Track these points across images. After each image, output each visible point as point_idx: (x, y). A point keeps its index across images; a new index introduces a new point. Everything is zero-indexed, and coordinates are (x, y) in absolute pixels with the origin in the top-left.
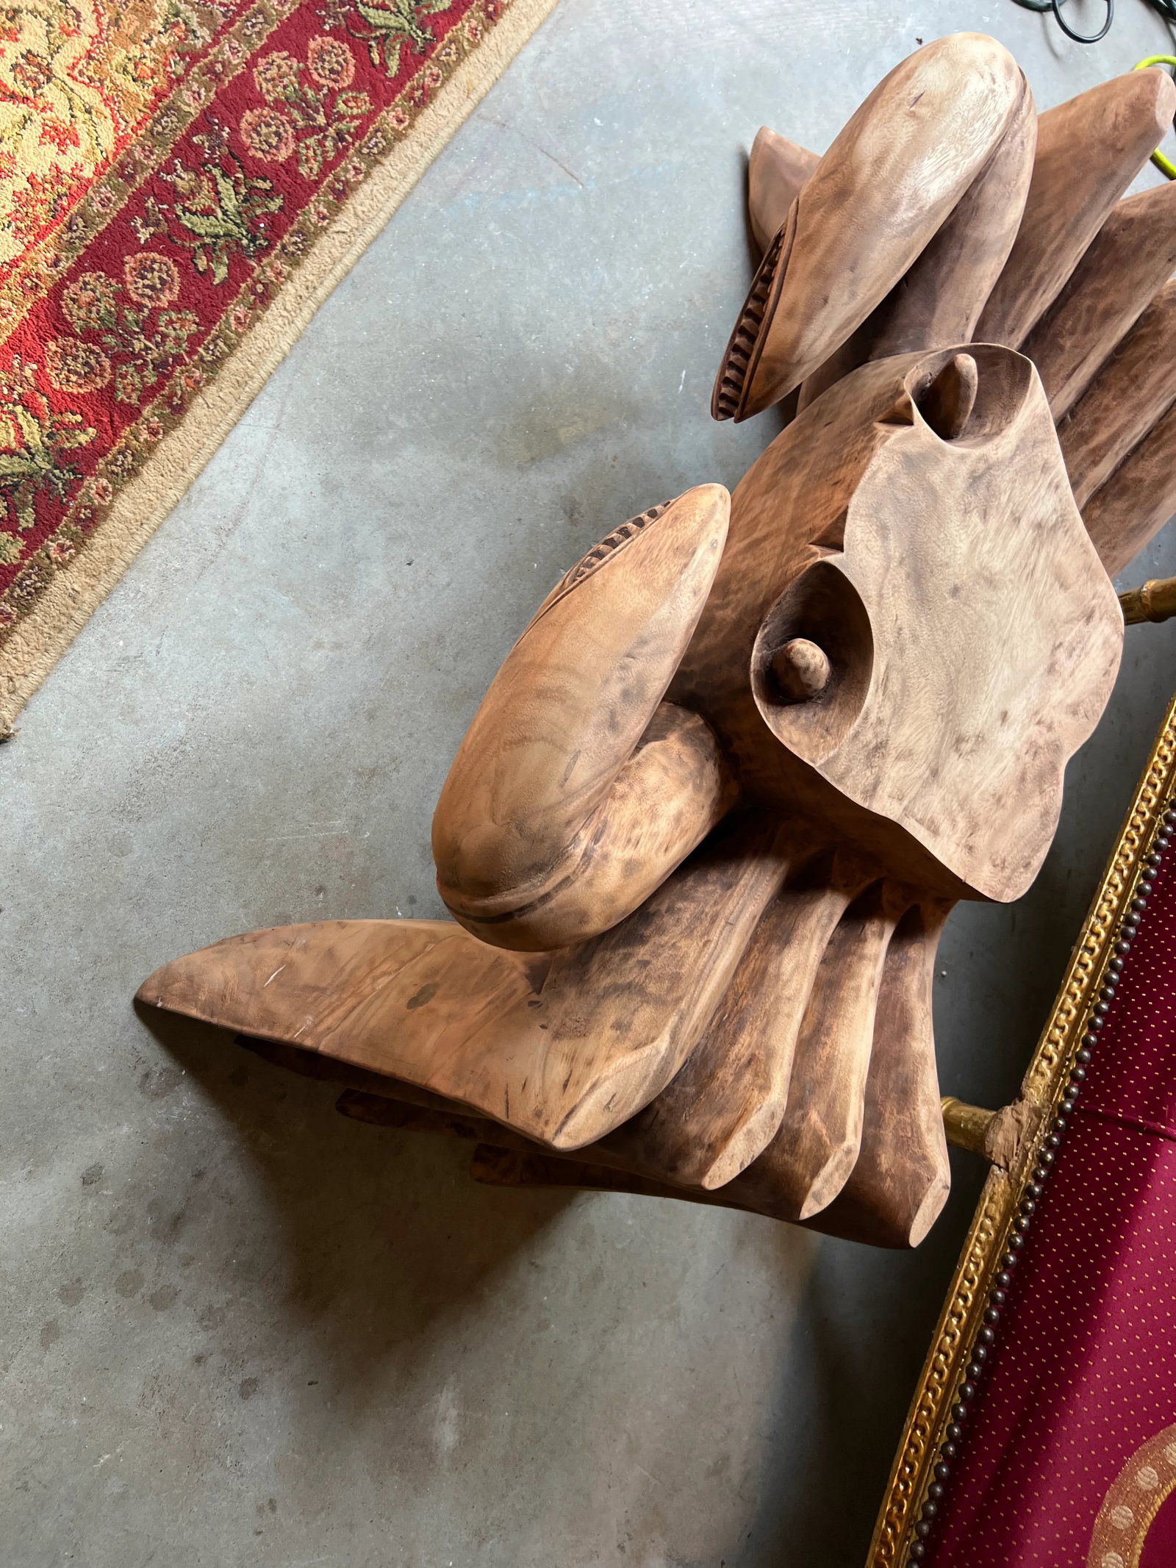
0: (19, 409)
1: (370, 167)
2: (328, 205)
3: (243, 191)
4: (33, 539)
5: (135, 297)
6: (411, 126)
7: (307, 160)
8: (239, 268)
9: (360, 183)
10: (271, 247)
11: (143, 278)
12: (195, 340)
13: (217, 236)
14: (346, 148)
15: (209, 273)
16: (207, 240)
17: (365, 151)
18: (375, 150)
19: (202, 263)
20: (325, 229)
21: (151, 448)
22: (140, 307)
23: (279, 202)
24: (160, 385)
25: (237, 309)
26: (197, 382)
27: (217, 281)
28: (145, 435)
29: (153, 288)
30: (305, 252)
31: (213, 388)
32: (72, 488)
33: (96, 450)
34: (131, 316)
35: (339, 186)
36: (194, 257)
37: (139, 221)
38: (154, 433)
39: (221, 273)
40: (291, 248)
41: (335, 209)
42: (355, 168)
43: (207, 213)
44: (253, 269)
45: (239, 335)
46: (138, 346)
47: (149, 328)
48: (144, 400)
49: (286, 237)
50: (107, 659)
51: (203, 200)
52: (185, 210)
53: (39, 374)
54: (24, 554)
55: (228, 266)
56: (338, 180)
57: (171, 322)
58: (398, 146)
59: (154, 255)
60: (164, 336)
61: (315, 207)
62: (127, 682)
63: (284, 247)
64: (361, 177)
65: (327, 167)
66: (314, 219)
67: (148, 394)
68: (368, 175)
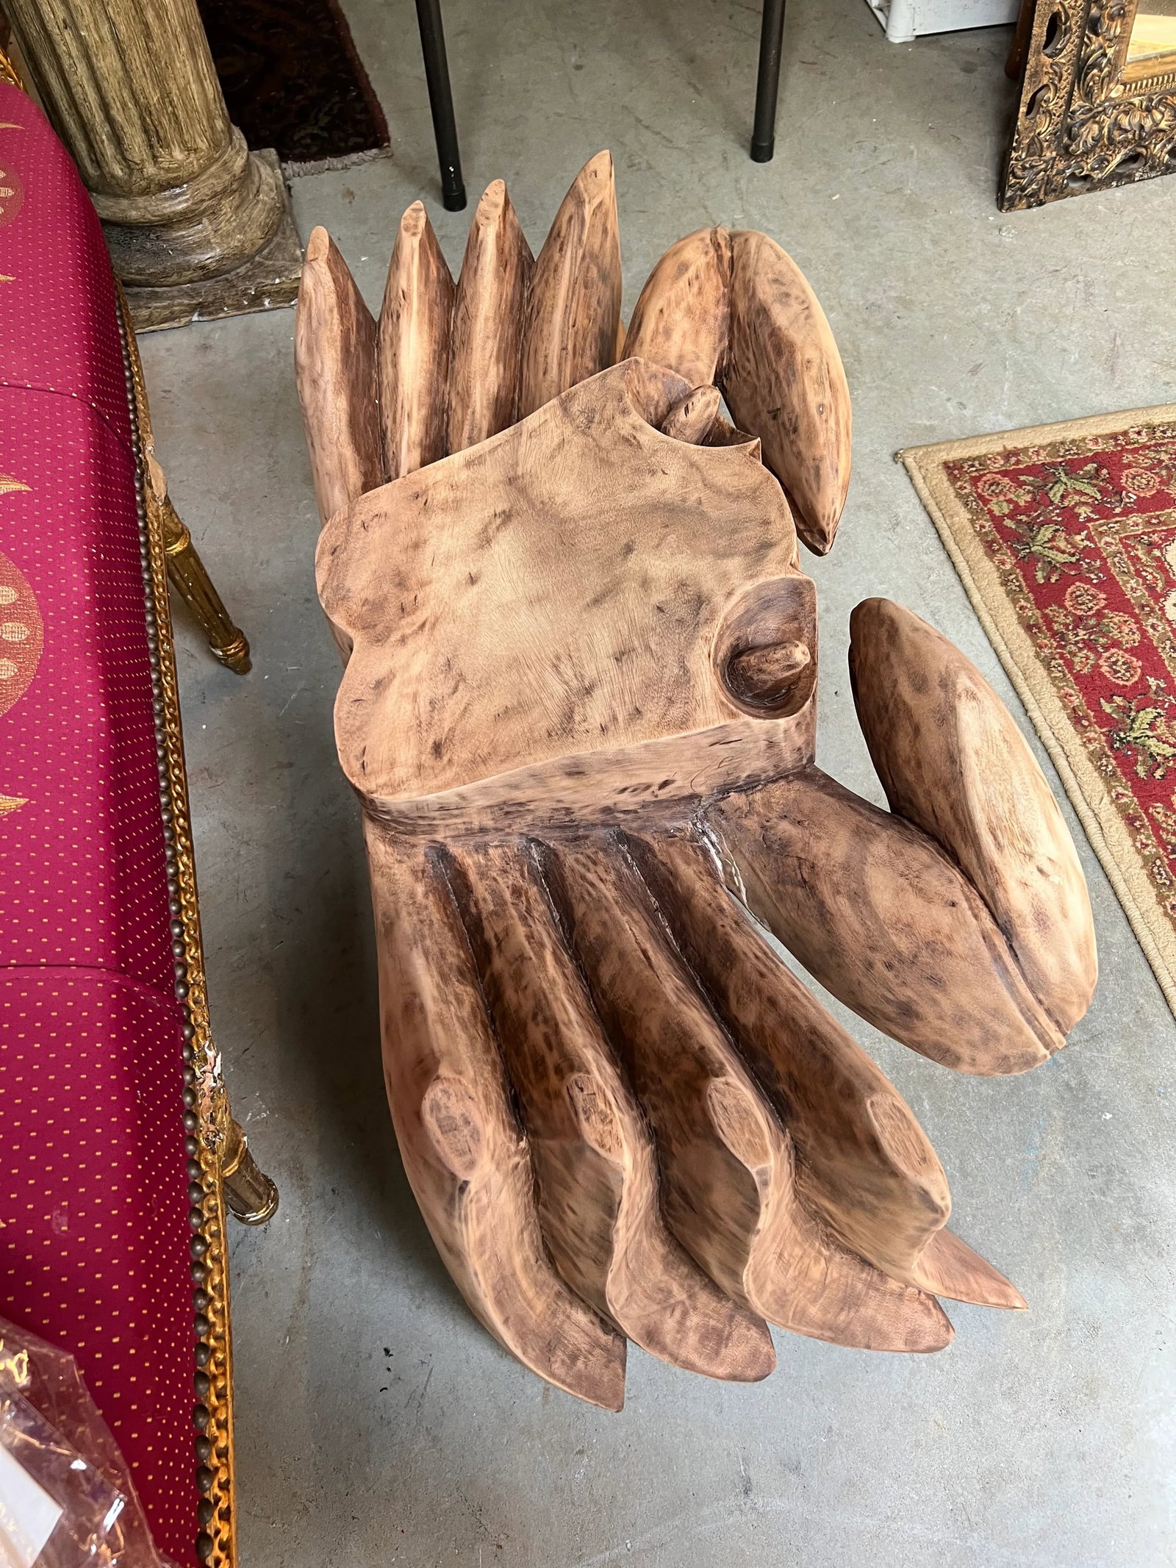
0: (1073, 559)
1: (1144, 857)
2: (1127, 806)
3: (1159, 758)
4: (997, 521)
5: (1113, 650)
6: (1166, 914)
7: (1166, 815)
8: (1104, 720)
9: (1135, 840)
10: (1111, 748)
11: (1124, 663)
12: (1069, 664)
13: (1133, 721)
14: (1165, 849)
15: (1110, 701)
16: (1133, 714)
17: (1158, 862)
18: (1155, 870)
19: (1118, 700)
20: (1109, 792)
21: (1015, 601)
22: (1107, 649)
23: (1142, 775)
24: (1050, 629)
25: (1077, 700)
26: (1041, 647)
27: (1102, 701)
28: (1023, 603)
29: (1115, 663)
30: (1098, 768)
31: (1032, 654)
32: (1015, 553)
33: (1029, 578)
34: (1102, 640)
35: (1137, 824)
36: (1125, 698)
37: (1163, 685)
38: (1021, 608)
39: (1107, 708)
40: (1104, 761)
41: (1122, 809)
42: (1147, 845)
43: (1152, 726)
44: (1101, 727)
45: (1059, 688)
46: (1081, 633)
47: (1090, 645)
48: (1045, 616)
49: (1114, 762)
50: (905, 518)
51: (1162, 729)
52: (1159, 715)
53: (1089, 581)
54: (990, 512)
55: (1110, 714)
56: (1142, 826)
57: (1087, 658)
58: (1153, 892)
59: (1136, 679)
60: (1080, 649)
61: (1129, 798)
62: (884, 517)
63: (1108, 756)
64: (1138, 844)
65: (1157, 827)
66: (1120, 790)
67: (1049, 621)
68: (1138, 852)
